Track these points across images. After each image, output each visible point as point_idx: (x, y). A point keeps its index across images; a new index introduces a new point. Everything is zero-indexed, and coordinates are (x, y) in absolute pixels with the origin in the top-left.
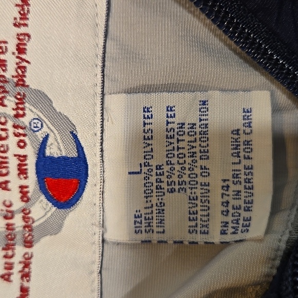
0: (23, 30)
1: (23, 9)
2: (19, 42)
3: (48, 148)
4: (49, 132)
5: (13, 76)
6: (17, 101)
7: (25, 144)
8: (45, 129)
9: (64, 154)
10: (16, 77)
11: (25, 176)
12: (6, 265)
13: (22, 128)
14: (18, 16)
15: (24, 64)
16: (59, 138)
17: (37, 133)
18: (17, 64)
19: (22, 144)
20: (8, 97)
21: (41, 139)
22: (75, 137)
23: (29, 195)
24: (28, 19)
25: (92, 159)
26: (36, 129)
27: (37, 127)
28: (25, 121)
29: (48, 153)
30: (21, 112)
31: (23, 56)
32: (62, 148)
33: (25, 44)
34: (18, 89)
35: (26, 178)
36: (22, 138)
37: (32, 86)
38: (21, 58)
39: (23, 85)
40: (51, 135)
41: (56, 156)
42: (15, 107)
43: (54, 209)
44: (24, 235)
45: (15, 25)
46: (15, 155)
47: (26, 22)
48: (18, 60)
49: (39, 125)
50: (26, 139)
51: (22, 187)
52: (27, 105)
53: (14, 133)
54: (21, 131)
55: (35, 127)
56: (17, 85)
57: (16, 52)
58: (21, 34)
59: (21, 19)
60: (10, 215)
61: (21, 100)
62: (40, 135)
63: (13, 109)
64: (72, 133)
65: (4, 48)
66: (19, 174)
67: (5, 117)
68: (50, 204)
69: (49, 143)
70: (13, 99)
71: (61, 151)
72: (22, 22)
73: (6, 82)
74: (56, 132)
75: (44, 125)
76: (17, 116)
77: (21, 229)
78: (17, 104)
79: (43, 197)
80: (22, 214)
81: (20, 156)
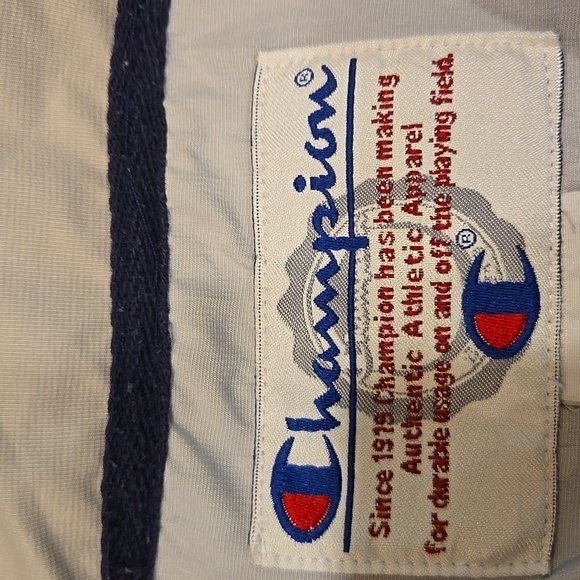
0: (444, 107)
1: (444, 79)
2: (438, 124)
3: (482, 271)
4: (484, 246)
5: (431, 172)
6: (438, 206)
7: (449, 267)
8: (479, 244)
9: (505, 279)
10: (436, 172)
11: (446, 313)
12: (409, 450)
13: (445, 244)
14: (438, 89)
15: (447, 154)
16: (499, 256)
17: (467, 250)
18: (436, 154)
19: (444, 267)
20: (424, 202)
21: (474, 258)
22: (522, 254)
23: (450, 341)
24: (451, 92)
25: (546, 284)
26: (466, 245)
27: (468, 242)
28: (450, 234)
29: (482, 278)
30: (444, 222)
31: (446, 144)
32: (502, 269)
33: (449, 127)
34: (440, 190)
35: (447, 316)
36: (444, 258)
37: (461, 184)
38: (442, 147)
39: (447, 184)
40: (488, 253)
41: (494, 282)
42: (434, 215)
43: (488, 359)
44: (435, 403)
45: (433, 101)
46: (433, 284)
47: (448, 96)
48: (438, 150)
49: (471, 239)
50: (451, 260)
51: (438, 330)
52: (452, 211)
53: (432, 252)
54: (442, 249)
55: (464, 242)
56: (438, 184)
57: (435, 139)
58: (442, 114)
59: (441, 92)
60: (415, 372)
61: (444, 206)
62: (472, 253)
63: (431, 218)
64: (518, 247)
65: (417, 133)
66: (437, 312)
67: (419, 231)
68: (481, 354)
69: (484, 264)
70: (432, 203)
71: (501, 273)
72: (444, 97)
73: (421, 180)
74: (495, 247)
75: (478, 238)
76: (438, 227)
77: (431, 394)
78: (437, 210)
79: (471, 344)
80: (435, 371)
81: (440, 284)
